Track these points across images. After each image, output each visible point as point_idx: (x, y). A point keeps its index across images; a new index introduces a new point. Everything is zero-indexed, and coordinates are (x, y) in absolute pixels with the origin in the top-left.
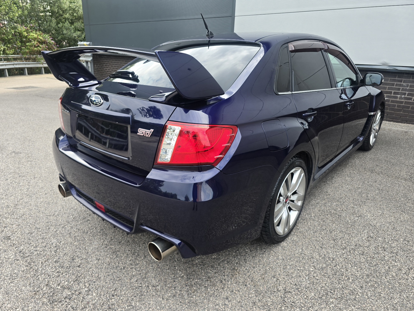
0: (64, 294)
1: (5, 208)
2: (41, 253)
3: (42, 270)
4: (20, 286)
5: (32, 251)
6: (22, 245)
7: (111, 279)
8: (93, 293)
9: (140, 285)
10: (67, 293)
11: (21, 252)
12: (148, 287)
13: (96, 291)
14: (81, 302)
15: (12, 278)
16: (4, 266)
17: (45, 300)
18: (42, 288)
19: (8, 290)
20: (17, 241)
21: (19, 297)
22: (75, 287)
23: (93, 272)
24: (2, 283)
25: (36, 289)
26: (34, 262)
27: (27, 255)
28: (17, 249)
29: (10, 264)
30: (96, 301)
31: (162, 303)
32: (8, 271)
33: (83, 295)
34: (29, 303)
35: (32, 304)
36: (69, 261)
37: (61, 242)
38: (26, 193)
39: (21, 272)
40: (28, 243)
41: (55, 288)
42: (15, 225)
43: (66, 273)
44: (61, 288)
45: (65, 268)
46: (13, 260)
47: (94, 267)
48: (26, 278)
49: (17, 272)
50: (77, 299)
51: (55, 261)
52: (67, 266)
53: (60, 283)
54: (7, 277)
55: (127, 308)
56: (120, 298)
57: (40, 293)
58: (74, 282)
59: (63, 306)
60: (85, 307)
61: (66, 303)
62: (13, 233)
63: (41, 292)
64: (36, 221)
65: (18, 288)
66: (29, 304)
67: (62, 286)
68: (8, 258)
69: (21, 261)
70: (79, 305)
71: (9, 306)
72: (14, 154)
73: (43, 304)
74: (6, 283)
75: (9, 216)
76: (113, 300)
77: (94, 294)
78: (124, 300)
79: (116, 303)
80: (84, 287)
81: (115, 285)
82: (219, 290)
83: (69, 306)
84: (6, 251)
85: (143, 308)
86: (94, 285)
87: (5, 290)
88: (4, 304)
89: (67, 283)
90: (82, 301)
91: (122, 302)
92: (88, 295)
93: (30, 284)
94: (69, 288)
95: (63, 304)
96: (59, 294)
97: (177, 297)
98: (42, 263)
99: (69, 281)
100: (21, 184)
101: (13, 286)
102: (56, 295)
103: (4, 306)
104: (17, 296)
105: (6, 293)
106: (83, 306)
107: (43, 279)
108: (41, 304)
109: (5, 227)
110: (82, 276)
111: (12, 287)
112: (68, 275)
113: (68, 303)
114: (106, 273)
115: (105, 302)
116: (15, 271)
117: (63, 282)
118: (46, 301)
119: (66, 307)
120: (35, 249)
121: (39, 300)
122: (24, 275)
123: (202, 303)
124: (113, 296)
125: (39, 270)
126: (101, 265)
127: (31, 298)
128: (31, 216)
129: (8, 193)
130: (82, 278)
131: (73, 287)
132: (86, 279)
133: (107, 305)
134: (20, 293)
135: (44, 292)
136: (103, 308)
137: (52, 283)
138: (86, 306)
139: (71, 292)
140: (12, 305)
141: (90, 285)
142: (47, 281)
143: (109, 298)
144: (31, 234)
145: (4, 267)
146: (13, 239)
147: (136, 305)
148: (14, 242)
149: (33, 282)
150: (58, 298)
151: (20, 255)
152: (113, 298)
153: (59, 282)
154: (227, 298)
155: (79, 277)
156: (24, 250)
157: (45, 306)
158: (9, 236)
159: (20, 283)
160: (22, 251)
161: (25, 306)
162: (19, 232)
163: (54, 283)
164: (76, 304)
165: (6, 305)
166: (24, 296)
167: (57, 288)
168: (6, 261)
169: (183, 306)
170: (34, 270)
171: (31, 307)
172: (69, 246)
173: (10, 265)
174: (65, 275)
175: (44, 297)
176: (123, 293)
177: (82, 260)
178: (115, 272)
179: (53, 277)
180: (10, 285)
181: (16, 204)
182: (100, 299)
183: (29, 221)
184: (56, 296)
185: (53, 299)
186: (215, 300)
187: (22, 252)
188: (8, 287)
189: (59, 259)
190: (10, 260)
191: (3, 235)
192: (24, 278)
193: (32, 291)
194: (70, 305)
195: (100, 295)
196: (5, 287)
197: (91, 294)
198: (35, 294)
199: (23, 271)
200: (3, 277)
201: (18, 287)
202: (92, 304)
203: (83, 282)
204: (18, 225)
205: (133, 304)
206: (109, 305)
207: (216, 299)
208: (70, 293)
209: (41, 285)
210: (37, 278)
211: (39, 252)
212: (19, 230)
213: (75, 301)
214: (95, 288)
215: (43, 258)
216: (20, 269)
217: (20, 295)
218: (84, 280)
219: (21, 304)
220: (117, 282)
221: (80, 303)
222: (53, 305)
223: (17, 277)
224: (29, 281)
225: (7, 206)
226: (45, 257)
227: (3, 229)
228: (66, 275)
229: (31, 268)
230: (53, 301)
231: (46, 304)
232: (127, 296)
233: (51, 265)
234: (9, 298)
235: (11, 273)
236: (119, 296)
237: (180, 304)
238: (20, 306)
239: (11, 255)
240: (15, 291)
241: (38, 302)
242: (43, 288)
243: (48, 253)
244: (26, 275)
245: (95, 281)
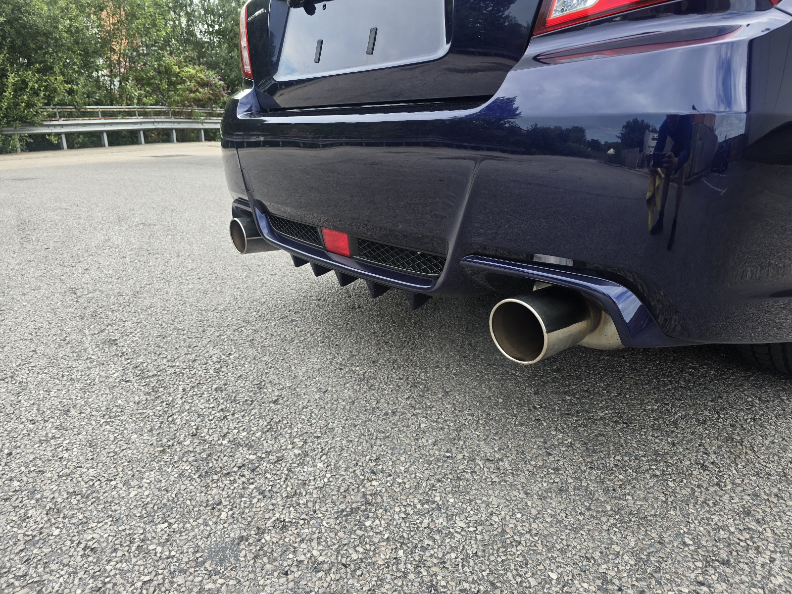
0: (238, 458)
1: (112, 297)
2: (183, 372)
3: (183, 403)
4: (125, 432)
5: (164, 367)
6: (141, 355)
7: (363, 435)
8: (317, 461)
9: (448, 454)
10: (243, 455)
11: (136, 367)
12: (473, 460)
13: (324, 457)
14: (283, 479)
15: (110, 415)
16: (94, 390)
17: (187, 468)
18: (182, 439)
19: (96, 439)
20: (131, 349)
21: (121, 455)
22: (265, 445)
23: (312, 416)
24: (83, 423)
25: (165, 440)
26: (165, 388)
27: (151, 374)
28: (129, 361)
29: (109, 388)
30: (326, 480)
31: (527, 505)
32: (101, 400)
33: (288, 465)
34: (145, 470)
35: (153, 473)
36: (251, 389)
37: (230, 354)
38: (159, 276)
39: (131, 404)
40: (155, 353)
41: (213, 443)
42: (130, 323)
43: (243, 413)
44: (229, 444)
45: (241, 403)
46: (117, 380)
47: (315, 406)
48: (143, 416)
49: (122, 404)
50: (274, 472)
51: (216, 388)
52: (246, 401)
53: (228, 433)
54: (98, 411)
55: (419, 506)
56: (394, 479)
57: (176, 451)
58: (263, 433)
59: (236, 485)
60: (295, 494)
61: (243, 479)
62: (124, 334)
63: (178, 450)
64: (176, 318)
65: (120, 436)
66: (145, 472)
67: (231, 439)
68: (107, 377)
69: (135, 384)
70: (278, 486)
71: (92, 472)
72: (141, 226)
73: (181, 475)
74: (94, 423)
75: (121, 308)
76: (375, 483)
77: (320, 465)
78: (407, 486)
79: (384, 490)
80: (290, 446)
81: (375, 448)
82: (707, 489)
83: (252, 487)
84: (103, 364)
85: (472, 512)
86: (316, 443)
87: (89, 437)
88: (81, 467)
89: (245, 434)
90: (286, 479)
91: (403, 490)
92: (302, 464)
93: (151, 430)
94: (252, 446)
95: (235, 481)
96: (225, 456)
97: (572, 493)
98: (184, 390)
99: (251, 431)
100: (150, 264)
101: (110, 431)
102: (215, 457)
103: (79, 473)
104: (116, 453)
105: (90, 444)
106: (289, 489)
107: (184, 422)
108: (176, 476)
109: (108, 325)
110: (285, 422)
111: (106, 433)
112: (247, 418)
113: (248, 480)
114: (346, 420)
115: (353, 487)
116: (119, 402)
117: (236, 431)
118: (190, 471)
119: (244, 488)
120: (170, 364)
121: (171, 466)
122: (139, 411)
123: (662, 519)
124: (374, 473)
125: (177, 404)
126: (333, 403)
127: (150, 460)
128: (168, 309)
129: (122, 275)
130: (283, 426)
131: (262, 444)
132: (296, 430)
133: (360, 494)
134: (124, 448)
135: (186, 450)
136: (348, 499)
137: (206, 430)
138: (298, 491)
139: (256, 454)
140: (99, 471)
141: (305, 442)
142: (195, 427)
143: (362, 477)
144: (164, 338)
145: (94, 392)
146: (122, 344)
147: (448, 501)
148: (124, 350)
149: (160, 427)
150: (221, 465)
151: (135, 372)
152: (374, 477)
153: (225, 431)
154: (748, 513)
155: (276, 423)
156: (145, 365)
157: (186, 482)
158: (116, 340)
159: (127, 426)
160: (139, 366)
161: (133, 476)
162: (139, 334)
163: (211, 431)
164: (271, 483)
165: (84, 470)
166: (133, 454)
167: (219, 442)
168: (101, 382)
169: (599, 520)
170: (165, 403)
171: (149, 481)
172: (250, 362)
173: (108, 390)
174: (240, 418)
175: (184, 459)
176: (402, 469)
177: (281, 389)
178: (370, 420)
179: (209, 420)
180: (102, 429)
181: (137, 291)
182: (337, 476)
183: (161, 317)
184: (217, 460)
185: (207, 466)
186: (708, 515)
187: (139, 368)
188: (97, 432)
189: (225, 384)
190: (111, 380)
191: (103, 337)
192: (139, 416)
193: (155, 444)
194: (253, 483)
195: (337, 468)
196: (90, 432)
197: (311, 462)
198: (161, 452)
199: (138, 403)
200: (89, 410)
201: (122, 433)
202: (316, 488)
203: (287, 436)
204: (137, 323)
205: (437, 499)
206: (364, 495)
207: (708, 512)
208: (252, 457)
209: (178, 434)
210: (170, 419)
211: (177, 370)
212: (139, 330)
213: (268, 476)
214: (320, 450)
215: (188, 381)
216: (132, 399)
217: (123, 450)
218: (289, 432)
219: (123, 471)
220: (379, 442)
221: (282, 483)
222: (208, 481)
223: (123, 413)
224: (149, 423)
225: (119, 293)
226: (193, 380)
227: (103, 327)
228: (243, 416)
229: (158, 397)
230: (206, 472)
231: (189, 476)
232: (413, 476)
233: (205, 396)
234: (95, 456)
235: (109, 405)
236: (390, 475)
237: (587, 513)
238: (121, 475)
239: (114, 371)
240: (113, 442)
241: (169, 470)
242: (184, 441)
243: (200, 372)
244: (144, 411)
245: (319, 435)
